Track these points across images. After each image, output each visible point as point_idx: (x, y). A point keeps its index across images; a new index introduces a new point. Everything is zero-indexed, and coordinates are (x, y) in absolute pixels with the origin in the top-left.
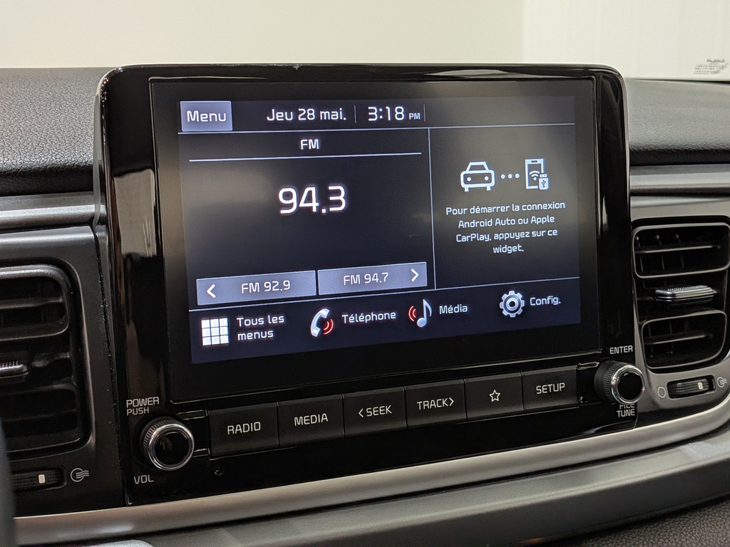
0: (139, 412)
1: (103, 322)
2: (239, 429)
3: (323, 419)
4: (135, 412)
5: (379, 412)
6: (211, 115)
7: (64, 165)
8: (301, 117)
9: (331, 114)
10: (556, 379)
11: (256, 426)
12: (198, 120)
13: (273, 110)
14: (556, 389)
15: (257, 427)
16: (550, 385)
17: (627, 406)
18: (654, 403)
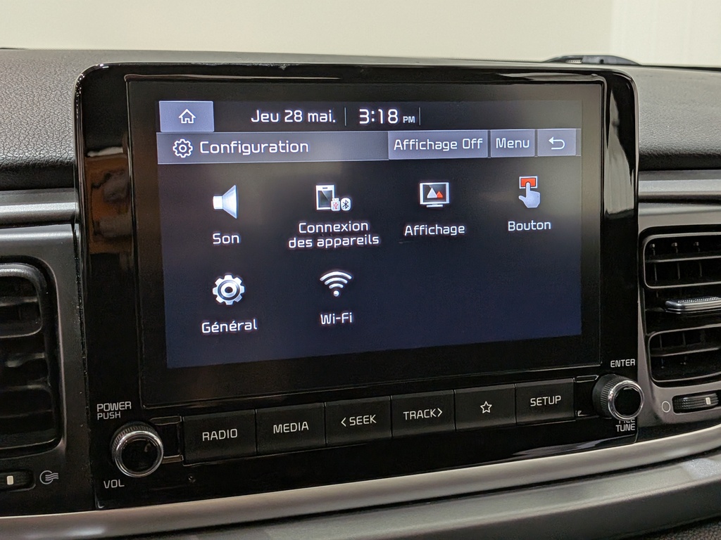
0: (110, 416)
1: (79, 323)
2: (214, 435)
3: (303, 427)
4: (106, 417)
5: (362, 422)
7: (47, 161)
8: (288, 119)
9: (319, 116)
10: (551, 392)
11: (233, 433)
13: (258, 111)
14: (551, 401)
15: (234, 434)
16: (545, 398)
17: (627, 423)
18: (657, 417)
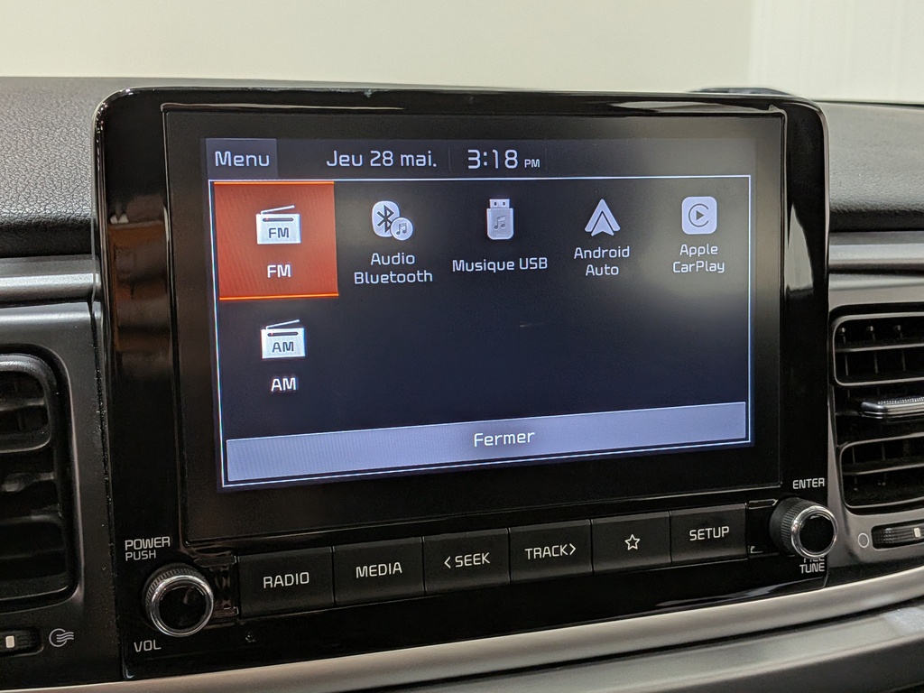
0: (142, 557)
1: (99, 434)
2: (280, 581)
3: (395, 569)
4: (137, 557)
5: (472, 562)
6: (248, 157)
7: (55, 219)
8: (374, 162)
9: (416, 158)
10: (717, 521)
11: (302, 578)
12: (230, 165)
13: (335, 152)
14: (717, 534)
15: (305, 579)
16: (709, 529)
17: (814, 561)
18: (852, 554)
